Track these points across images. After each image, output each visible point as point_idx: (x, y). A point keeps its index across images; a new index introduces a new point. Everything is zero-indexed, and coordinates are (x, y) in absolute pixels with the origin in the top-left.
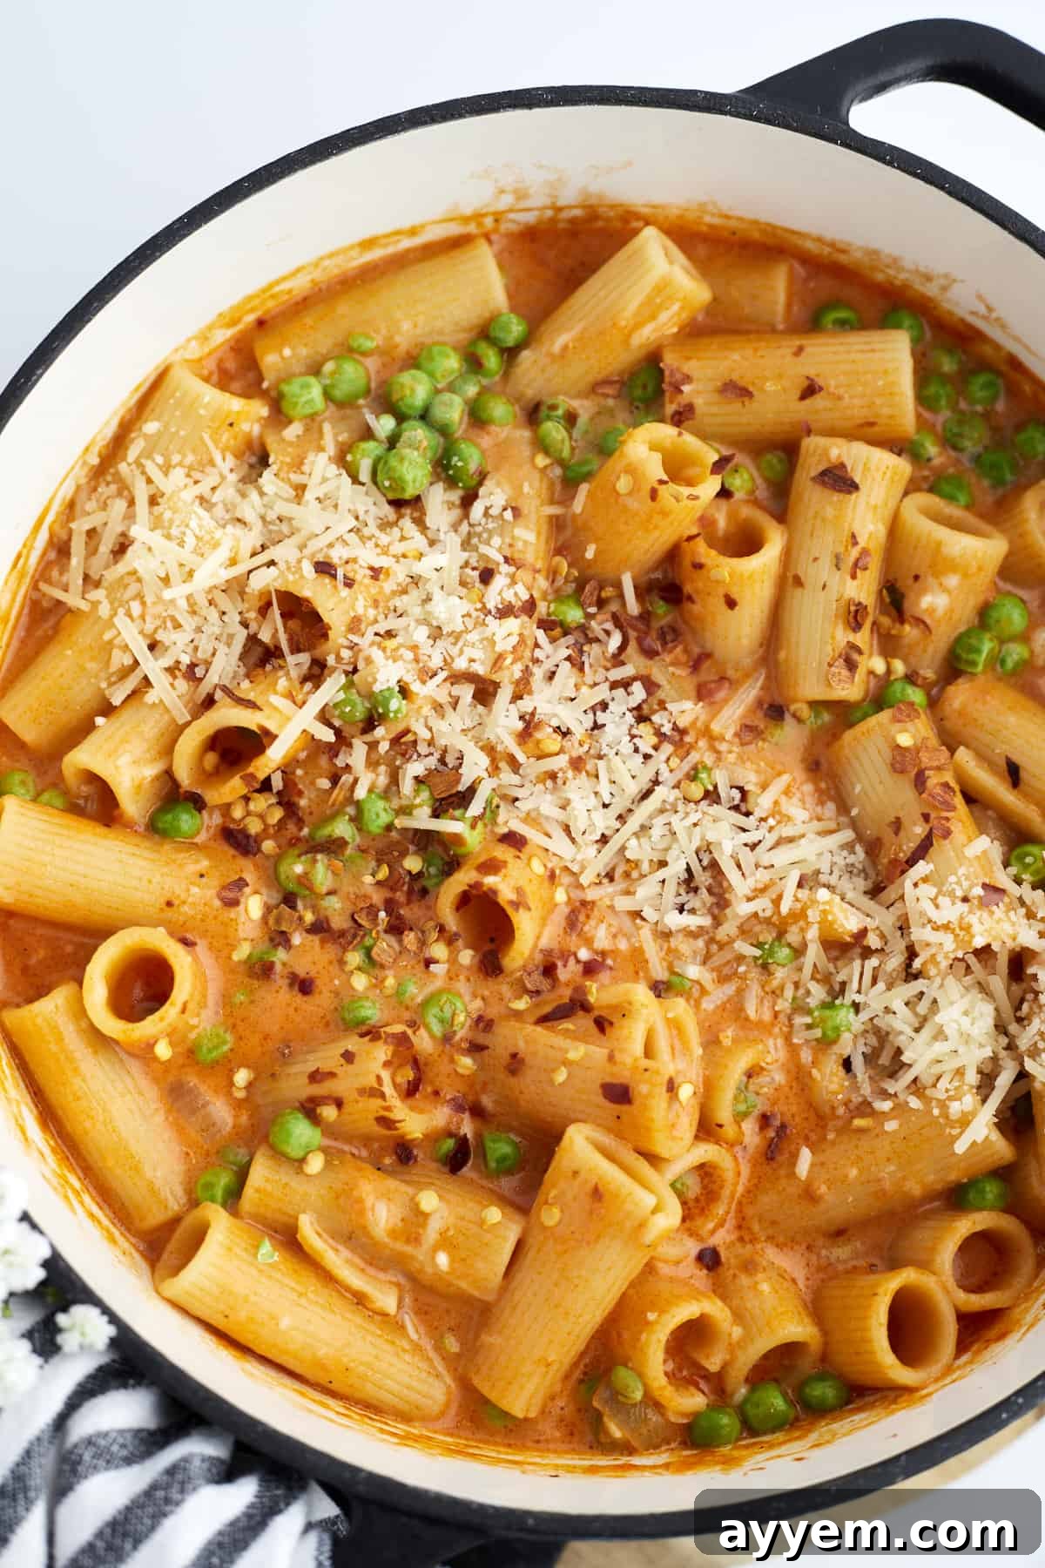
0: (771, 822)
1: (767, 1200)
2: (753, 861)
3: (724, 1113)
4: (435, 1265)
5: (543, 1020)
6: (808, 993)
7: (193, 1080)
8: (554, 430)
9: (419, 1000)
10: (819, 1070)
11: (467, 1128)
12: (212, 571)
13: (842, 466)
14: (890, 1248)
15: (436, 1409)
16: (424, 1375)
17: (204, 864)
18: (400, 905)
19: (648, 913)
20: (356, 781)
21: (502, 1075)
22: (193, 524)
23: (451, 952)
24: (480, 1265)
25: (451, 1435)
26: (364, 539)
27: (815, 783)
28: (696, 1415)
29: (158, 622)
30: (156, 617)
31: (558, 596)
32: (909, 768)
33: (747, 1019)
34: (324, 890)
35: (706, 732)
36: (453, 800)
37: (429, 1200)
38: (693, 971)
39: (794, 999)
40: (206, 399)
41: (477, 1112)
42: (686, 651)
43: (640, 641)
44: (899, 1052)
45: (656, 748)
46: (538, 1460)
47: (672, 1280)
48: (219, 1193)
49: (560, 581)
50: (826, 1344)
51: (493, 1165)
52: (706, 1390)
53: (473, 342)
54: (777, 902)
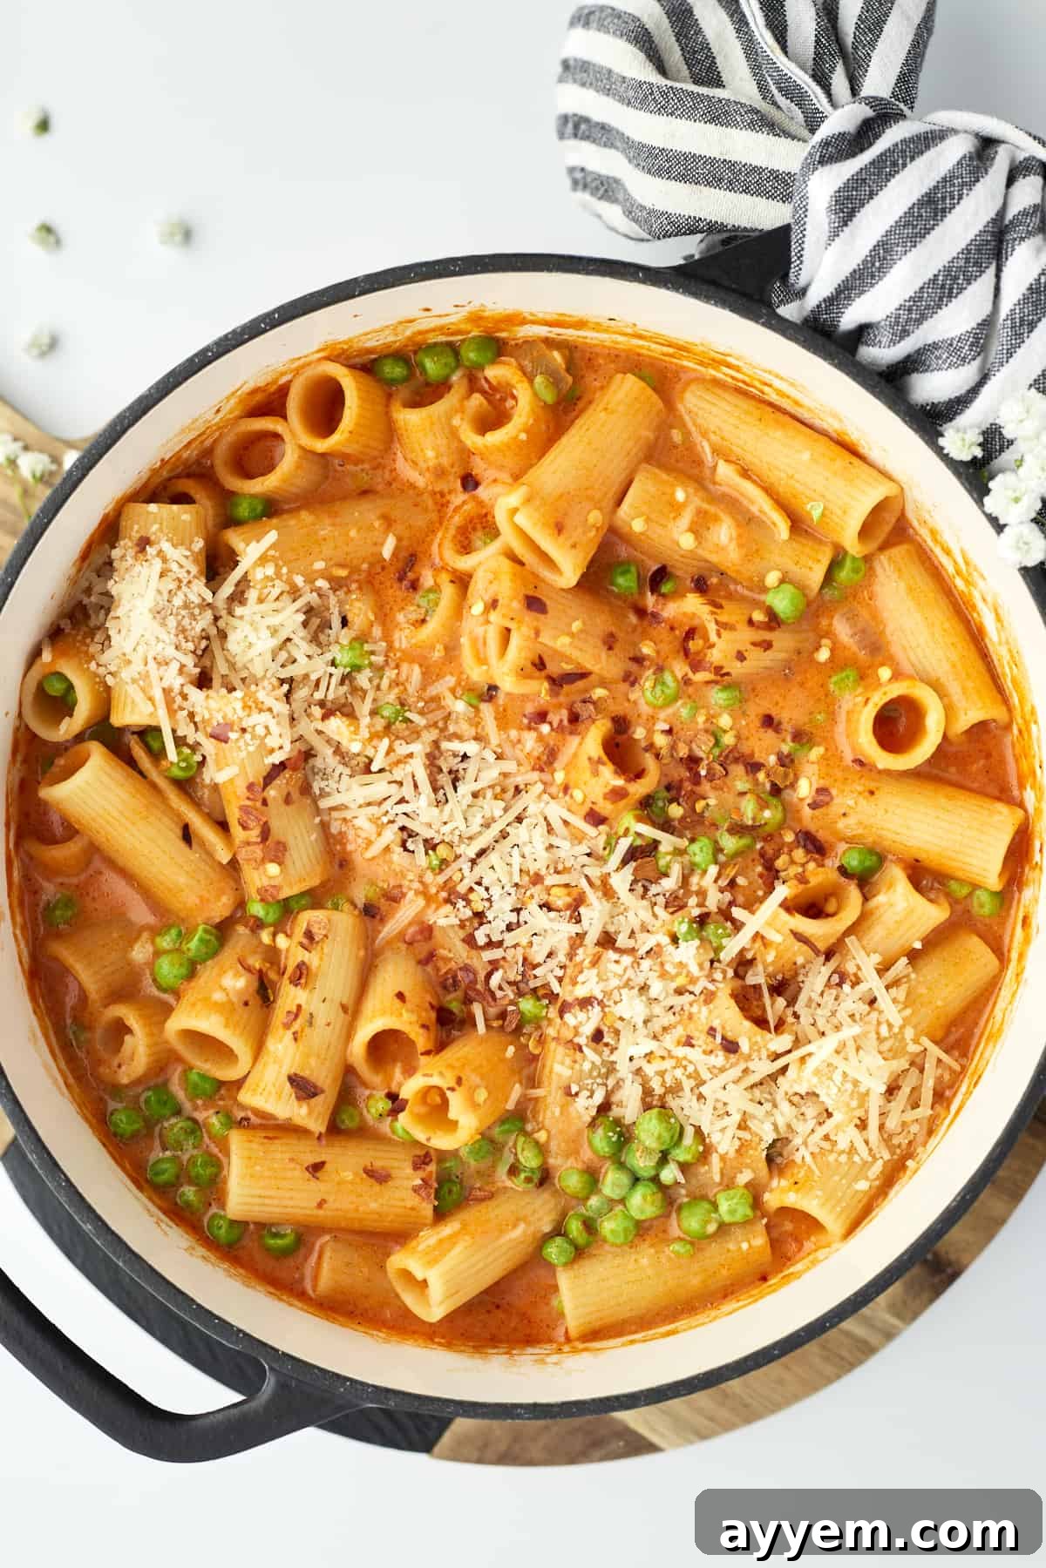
0: (385, 820)
1: (420, 521)
2: (404, 788)
3: (448, 591)
4: (686, 492)
5: (584, 675)
6: (370, 680)
7: (862, 655)
8: (530, 1159)
9: (680, 703)
10: (368, 618)
11: (650, 600)
12: (821, 1050)
13: (298, 1098)
14: (327, 478)
15: (693, 387)
16: (700, 413)
17: (841, 825)
18: (689, 779)
19: (491, 757)
20: (716, 881)
21: (620, 635)
22: (835, 1090)
23: (652, 738)
24: (652, 490)
25: (683, 367)
26: (695, 1076)
27: (344, 849)
28: (493, 362)
29: (867, 1019)
30: (869, 1023)
31: (537, 1022)
32: (272, 845)
33: (421, 666)
34: (748, 796)
35: (429, 899)
36: (641, 853)
37: (687, 541)
38: (460, 706)
39: (381, 678)
40: (815, 1202)
41: (641, 612)
42: (438, 970)
43: (475, 982)
44: (305, 624)
45: (471, 890)
46: (620, 339)
47: (501, 468)
48: (848, 564)
49: (536, 1035)
50: (387, 406)
51: (633, 569)
52: (483, 382)
53: (588, 1245)
54: (390, 750)
